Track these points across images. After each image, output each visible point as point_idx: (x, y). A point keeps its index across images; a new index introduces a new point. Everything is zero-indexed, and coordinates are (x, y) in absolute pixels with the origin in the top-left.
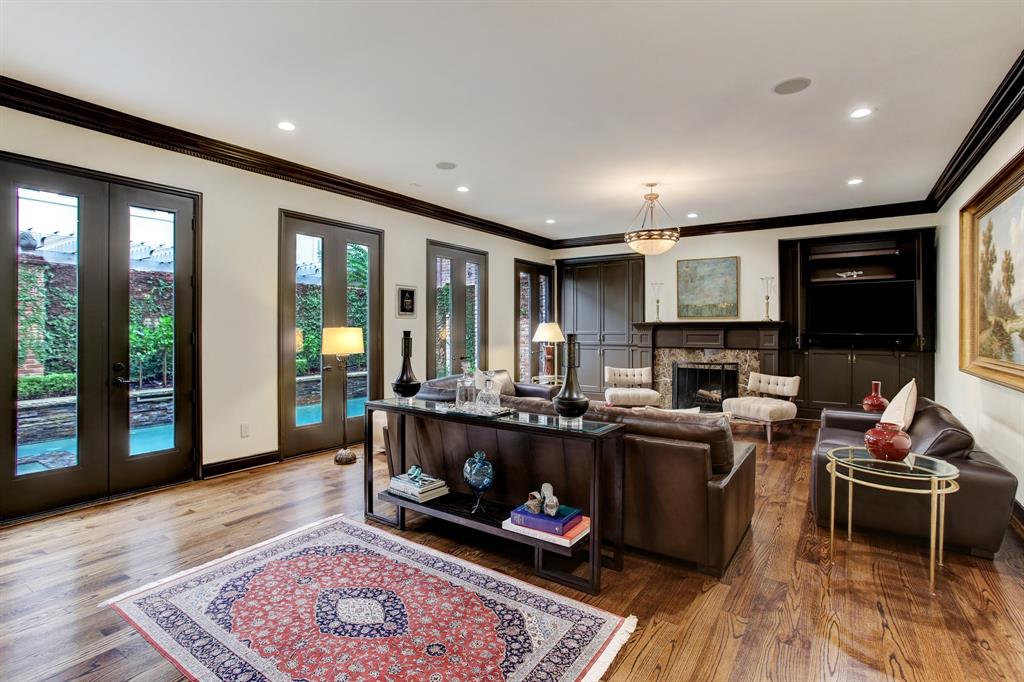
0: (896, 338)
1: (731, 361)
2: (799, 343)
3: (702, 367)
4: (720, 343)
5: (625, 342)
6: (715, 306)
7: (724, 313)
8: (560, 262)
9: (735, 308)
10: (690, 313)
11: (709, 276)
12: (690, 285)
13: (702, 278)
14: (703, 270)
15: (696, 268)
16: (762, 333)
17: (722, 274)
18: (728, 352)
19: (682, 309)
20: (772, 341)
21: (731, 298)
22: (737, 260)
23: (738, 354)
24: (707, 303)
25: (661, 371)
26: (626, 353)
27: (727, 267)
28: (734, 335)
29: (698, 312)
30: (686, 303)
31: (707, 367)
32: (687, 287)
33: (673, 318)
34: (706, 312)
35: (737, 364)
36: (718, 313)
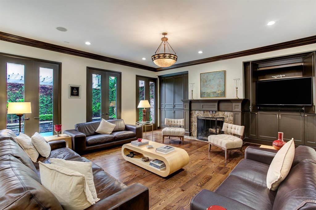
0: (302, 107)
1: (221, 116)
2: (251, 109)
3: (209, 119)
4: (216, 109)
5: (182, 108)
6: (215, 92)
7: (219, 95)
8: (160, 77)
9: (224, 93)
10: (205, 96)
11: (213, 79)
12: (205, 84)
13: (210, 80)
14: (211, 77)
15: (207, 76)
16: (234, 104)
17: (218, 78)
18: (220, 112)
19: (202, 94)
20: (238, 107)
21: (222, 89)
22: (225, 72)
23: (224, 113)
24: (212, 91)
25: (193, 120)
26: (183, 112)
27: (220, 75)
28: (222, 105)
29: (209, 95)
30: (204, 91)
31: (211, 119)
32: (204, 85)
33: (199, 98)
34: (212, 95)
35: (224, 118)
36: (217, 95)
